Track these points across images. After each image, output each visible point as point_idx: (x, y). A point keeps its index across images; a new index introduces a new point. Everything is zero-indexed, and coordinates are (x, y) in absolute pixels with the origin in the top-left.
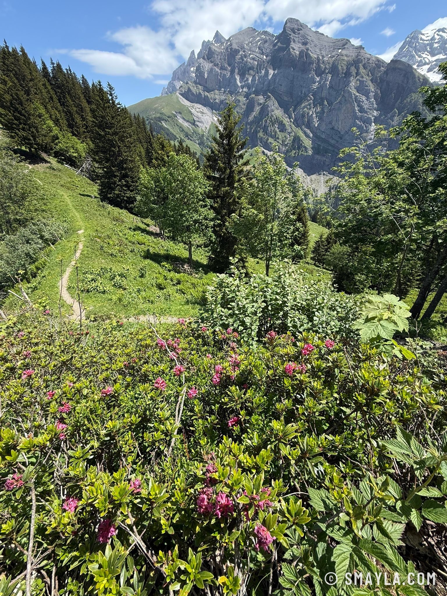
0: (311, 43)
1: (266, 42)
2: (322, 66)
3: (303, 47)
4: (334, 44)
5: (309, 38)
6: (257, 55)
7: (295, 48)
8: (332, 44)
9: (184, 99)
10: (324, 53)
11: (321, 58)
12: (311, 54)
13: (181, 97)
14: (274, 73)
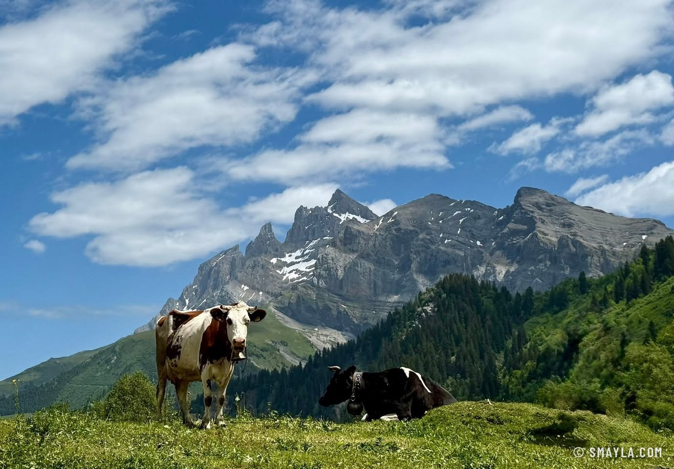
0: (581, 225)
1: (477, 218)
2: (612, 260)
3: (564, 232)
4: (628, 227)
5: (573, 217)
6: (460, 239)
7: (546, 232)
8: (625, 226)
9: (287, 318)
10: (611, 240)
11: (606, 247)
12: (585, 243)
13: (281, 314)
14: (508, 272)
